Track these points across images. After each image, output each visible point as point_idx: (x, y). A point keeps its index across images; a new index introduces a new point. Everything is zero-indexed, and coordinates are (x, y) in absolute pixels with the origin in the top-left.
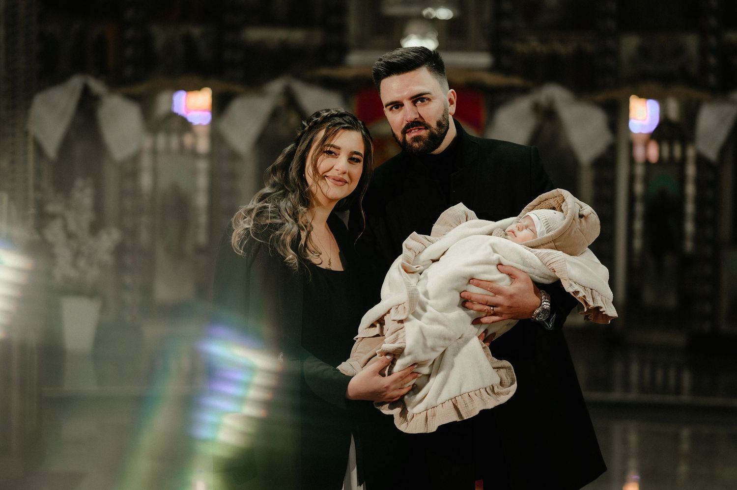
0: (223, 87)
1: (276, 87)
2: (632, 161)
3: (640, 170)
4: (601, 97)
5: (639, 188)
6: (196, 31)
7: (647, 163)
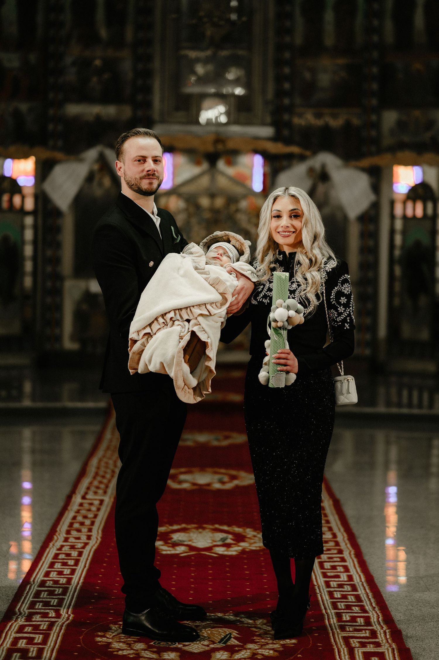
0: (46, 154)
1: (92, 154)
2: (392, 217)
3: (399, 225)
4: (366, 162)
5: (398, 239)
6: (24, 107)
7: (405, 217)
